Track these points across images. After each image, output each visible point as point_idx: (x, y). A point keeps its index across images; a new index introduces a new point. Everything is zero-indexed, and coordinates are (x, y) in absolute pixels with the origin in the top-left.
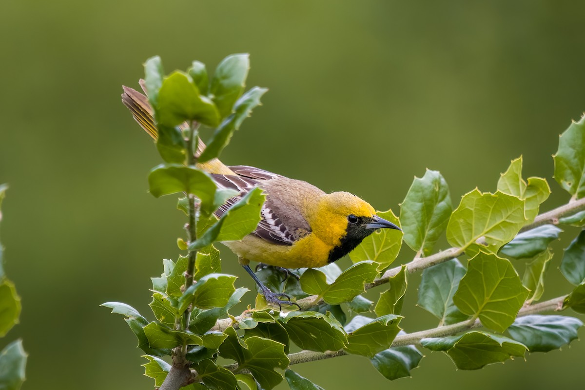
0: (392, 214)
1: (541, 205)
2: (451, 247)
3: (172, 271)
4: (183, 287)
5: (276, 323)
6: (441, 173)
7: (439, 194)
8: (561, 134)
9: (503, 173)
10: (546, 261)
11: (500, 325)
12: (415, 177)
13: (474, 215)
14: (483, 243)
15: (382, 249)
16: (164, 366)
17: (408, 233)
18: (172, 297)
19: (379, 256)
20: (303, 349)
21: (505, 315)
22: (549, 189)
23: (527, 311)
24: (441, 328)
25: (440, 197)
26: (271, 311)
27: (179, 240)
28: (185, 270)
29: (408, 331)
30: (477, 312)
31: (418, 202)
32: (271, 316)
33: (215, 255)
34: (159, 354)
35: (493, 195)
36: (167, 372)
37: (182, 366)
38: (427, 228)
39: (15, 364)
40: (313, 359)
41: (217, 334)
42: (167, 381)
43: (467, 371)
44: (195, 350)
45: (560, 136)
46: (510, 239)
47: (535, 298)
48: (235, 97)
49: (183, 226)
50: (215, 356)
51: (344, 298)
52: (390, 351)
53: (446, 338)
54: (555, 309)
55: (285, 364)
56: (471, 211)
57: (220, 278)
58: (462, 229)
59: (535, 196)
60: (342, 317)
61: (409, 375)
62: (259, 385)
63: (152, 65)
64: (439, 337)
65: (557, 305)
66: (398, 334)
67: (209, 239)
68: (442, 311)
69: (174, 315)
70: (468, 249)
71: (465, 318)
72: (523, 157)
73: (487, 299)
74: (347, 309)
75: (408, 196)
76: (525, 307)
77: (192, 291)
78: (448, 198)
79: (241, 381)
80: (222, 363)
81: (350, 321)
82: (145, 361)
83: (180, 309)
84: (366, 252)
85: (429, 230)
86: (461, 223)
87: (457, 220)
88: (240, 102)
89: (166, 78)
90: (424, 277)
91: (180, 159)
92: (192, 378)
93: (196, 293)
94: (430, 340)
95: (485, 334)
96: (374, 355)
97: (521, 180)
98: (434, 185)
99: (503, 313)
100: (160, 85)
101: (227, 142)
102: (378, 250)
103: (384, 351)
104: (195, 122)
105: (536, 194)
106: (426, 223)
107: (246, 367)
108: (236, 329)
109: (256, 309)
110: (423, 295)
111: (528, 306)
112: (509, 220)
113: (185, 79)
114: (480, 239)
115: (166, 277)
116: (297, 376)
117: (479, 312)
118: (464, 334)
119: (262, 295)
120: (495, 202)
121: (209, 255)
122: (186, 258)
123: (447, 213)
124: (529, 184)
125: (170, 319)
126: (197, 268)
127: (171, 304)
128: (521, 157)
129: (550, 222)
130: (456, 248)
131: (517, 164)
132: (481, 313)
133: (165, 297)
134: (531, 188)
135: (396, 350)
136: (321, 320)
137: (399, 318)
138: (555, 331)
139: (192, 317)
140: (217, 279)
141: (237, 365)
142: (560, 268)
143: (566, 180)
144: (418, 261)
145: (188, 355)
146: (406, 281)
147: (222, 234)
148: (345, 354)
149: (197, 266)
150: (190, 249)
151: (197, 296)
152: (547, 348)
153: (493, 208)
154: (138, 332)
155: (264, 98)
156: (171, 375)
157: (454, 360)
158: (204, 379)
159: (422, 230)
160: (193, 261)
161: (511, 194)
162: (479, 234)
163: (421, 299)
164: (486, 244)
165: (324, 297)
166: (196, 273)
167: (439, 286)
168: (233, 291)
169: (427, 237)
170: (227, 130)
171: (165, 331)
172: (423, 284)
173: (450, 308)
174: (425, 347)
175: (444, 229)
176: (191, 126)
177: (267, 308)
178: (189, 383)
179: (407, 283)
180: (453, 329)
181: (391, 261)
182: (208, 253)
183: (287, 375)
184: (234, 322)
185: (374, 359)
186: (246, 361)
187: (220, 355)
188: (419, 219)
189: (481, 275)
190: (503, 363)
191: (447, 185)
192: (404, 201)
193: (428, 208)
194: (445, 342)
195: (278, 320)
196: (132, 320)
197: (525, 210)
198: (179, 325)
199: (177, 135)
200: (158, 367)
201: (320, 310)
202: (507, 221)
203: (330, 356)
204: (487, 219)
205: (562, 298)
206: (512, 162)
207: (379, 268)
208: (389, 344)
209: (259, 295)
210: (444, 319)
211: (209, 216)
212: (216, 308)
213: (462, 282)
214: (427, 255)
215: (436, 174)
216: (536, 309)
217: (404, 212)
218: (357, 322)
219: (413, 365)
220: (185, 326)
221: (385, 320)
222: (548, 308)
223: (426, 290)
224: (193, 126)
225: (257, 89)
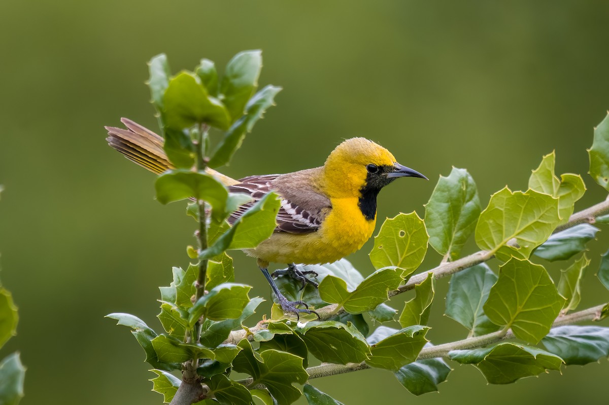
0: (416, 216)
1: (576, 203)
2: (480, 250)
3: (181, 281)
4: (193, 297)
5: (294, 334)
6: (468, 171)
7: (466, 193)
8: (596, 126)
9: (535, 169)
10: (582, 268)
11: (534, 336)
12: (441, 176)
13: (504, 215)
14: (514, 245)
15: (406, 254)
16: (173, 381)
17: (434, 236)
18: (181, 308)
19: (403, 261)
20: (323, 362)
21: (540, 326)
22: (585, 186)
23: (562, 321)
24: (471, 339)
25: (467, 197)
26: (288, 322)
27: (189, 247)
28: (195, 279)
29: (435, 343)
30: (509, 322)
31: (444, 203)
32: (289, 327)
33: (228, 263)
34: (169, 369)
35: (524, 193)
36: (177, 388)
37: (193, 381)
38: (454, 230)
39: (13, 378)
40: (334, 373)
41: (231, 347)
42: (177, 397)
43: (499, 385)
44: (207, 364)
45: (595, 129)
46: (544, 240)
47: (571, 307)
48: (247, 97)
49: (193, 234)
50: (229, 370)
51: (366, 306)
52: (416, 364)
53: (476, 350)
54: (593, 319)
55: (303, 378)
56: (501, 211)
57: (233, 288)
58: (492, 231)
59: (570, 194)
60: (364, 328)
61: (437, 390)
62: (276, 401)
63: (157, 64)
64: (469, 349)
65: (594, 314)
66: (425, 346)
67: (220, 247)
68: (472, 321)
69: (185, 327)
70: (498, 252)
71: (496, 328)
72: (556, 153)
73: (520, 309)
74: (369, 318)
75: (433, 196)
76: (561, 317)
77: (204, 303)
78: (476, 198)
79: (255, 396)
80: (236, 378)
81: (373, 332)
82: (154, 375)
83: (190, 322)
84: (389, 257)
85: (456, 233)
86: (491, 224)
87: (486, 221)
88: (252, 102)
89: (172, 79)
90: (451, 285)
91: (188, 163)
92: (204, 394)
93: (207, 304)
94: (459, 352)
95: (519, 346)
96: (399, 369)
97: (554, 176)
98: (461, 184)
99: (537, 323)
100: (166, 85)
101: (239, 145)
102: (402, 255)
103: (410, 364)
104: (204, 125)
105: (570, 191)
106: (453, 225)
107: (261, 382)
108: (250, 341)
109: (273, 319)
110: (450, 304)
111: (563, 316)
112: (542, 220)
113: (193, 80)
114: (511, 241)
115: (176, 286)
116: (316, 391)
117: (511, 322)
118: (496, 346)
119: (277, 304)
120: (527, 201)
121: (221, 263)
122: (197, 266)
123: (475, 213)
124: (563, 181)
125: (179, 331)
126: (208, 277)
127: (181, 315)
128: (554, 153)
129: (585, 221)
130: (485, 251)
131: (549, 160)
132: (513, 323)
133: (175, 308)
134: (565, 185)
135: (423, 363)
136: (341, 330)
137: (425, 329)
138: (593, 343)
139: (204, 329)
140: (230, 289)
141: (251, 380)
142: (598, 275)
143: (602, 176)
144: (445, 266)
145: (199, 370)
146: (433, 289)
147: (234, 241)
148: (367, 368)
149: (208, 275)
150: (200, 258)
151: (209, 306)
152: (584, 361)
153: (525, 208)
154: (145, 346)
155: (277, 98)
156: (181, 391)
157: (484, 373)
158: (217, 395)
159: (449, 232)
160: (204, 270)
161: (543, 192)
162: (510, 236)
163: (449, 308)
164: (518, 247)
165: (344, 306)
166: (208, 283)
167: (468, 295)
168: (247, 302)
169: (454, 239)
170: (238, 132)
171: (175, 344)
172: (451, 292)
173: (479, 318)
174: (453, 359)
175: (473, 230)
176: (200, 128)
177: (283, 318)
178: (200, 399)
179: (434, 291)
180: (484, 341)
181: (416, 267)
182: (220, 261)
183: (305, 390)
184: (249, 333)
185: (399, 373)
186: (261, 376)
187: (234, 369)
188: (446, 220)
189: (513, 281)
190: (537, 377)
191: (475, 183)
192: (429, 201)
193: (454, 209)
194: (475, 355)
195: (296, 331)
196: (140, 332)
197: (558, 208)
198: (189, 338)
199: (186, 138)
200: (167, 382)
201: (341, 320)
202: (540, 221)
203: (351, 369)
204: (518, 219)
205: (600, 307)
206: (544, 157)
207: (404, 275)
208: (415, 356)
209: (275, 305)
210: (473, 330)
211: (220, 223)
212: (229, 320)
213: (492, 290)
214: (454, 259)
215: (463, 172)
216: (572, 319)
217: (430, 214)
218: (380, 333)
219: (441, 379)
220: (196, 339)
221: (410, 332)
222: (585, 318)
223: (454, 298)
224: (203, 129)
225: (270, 88)
